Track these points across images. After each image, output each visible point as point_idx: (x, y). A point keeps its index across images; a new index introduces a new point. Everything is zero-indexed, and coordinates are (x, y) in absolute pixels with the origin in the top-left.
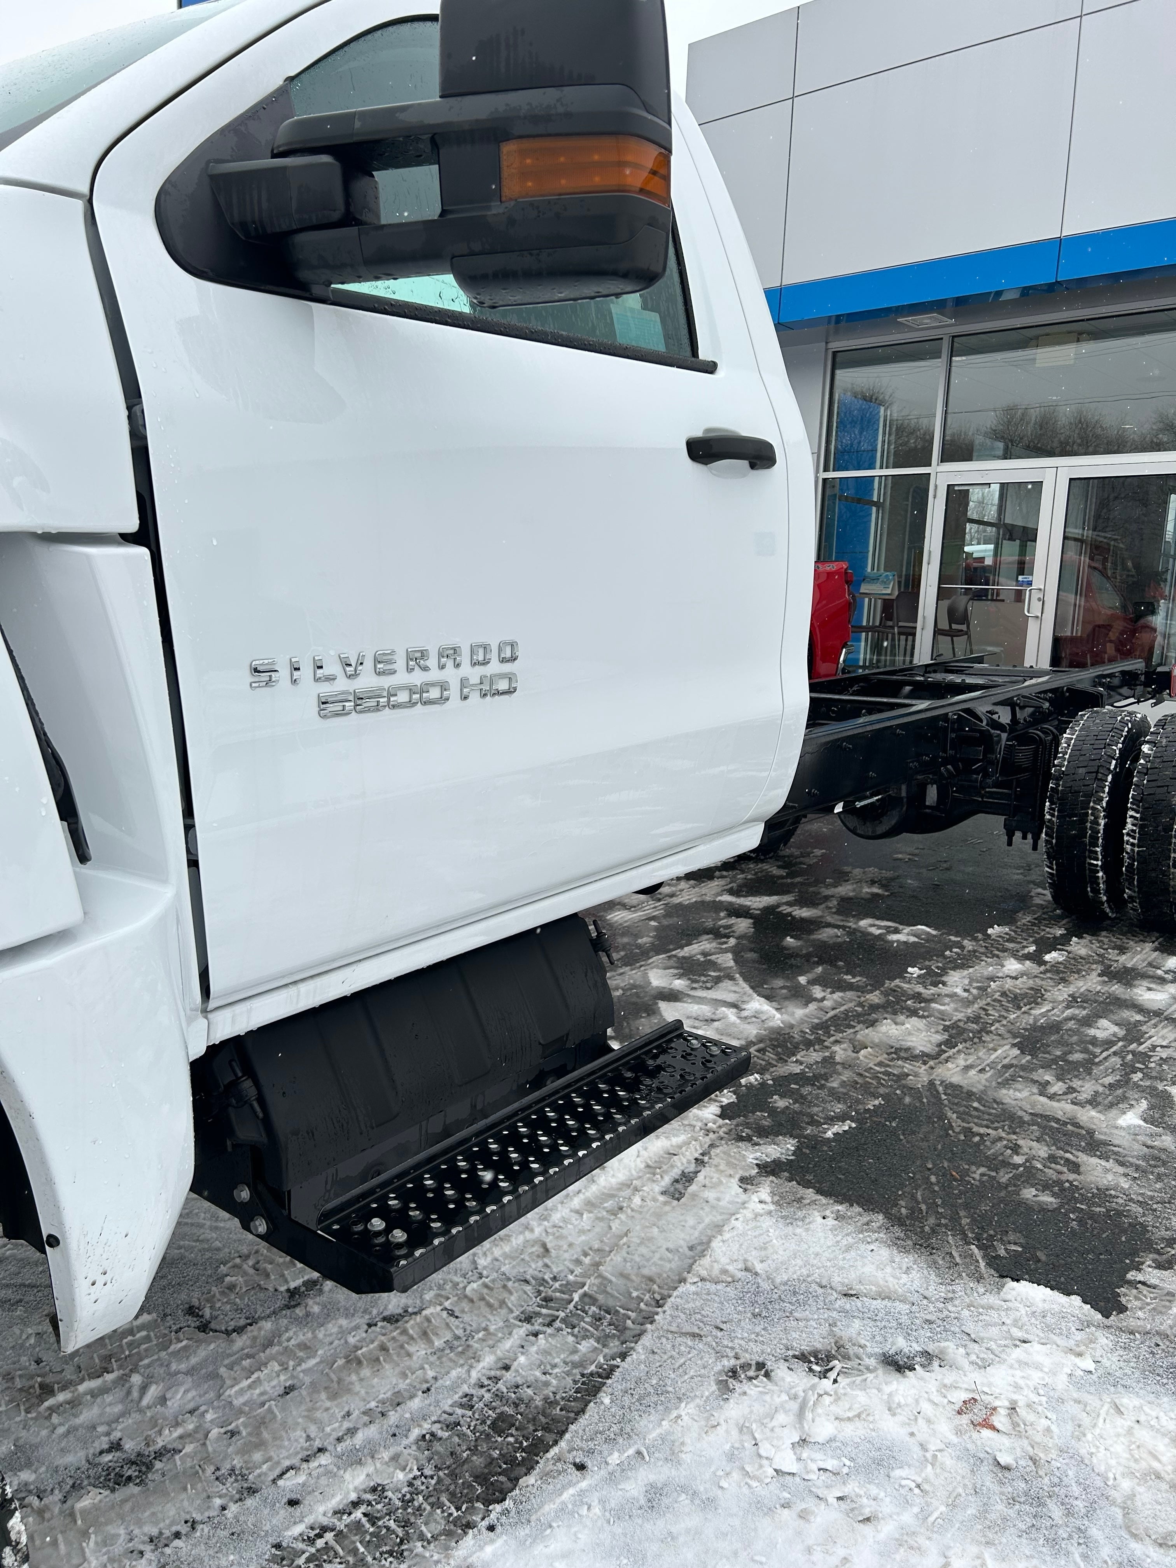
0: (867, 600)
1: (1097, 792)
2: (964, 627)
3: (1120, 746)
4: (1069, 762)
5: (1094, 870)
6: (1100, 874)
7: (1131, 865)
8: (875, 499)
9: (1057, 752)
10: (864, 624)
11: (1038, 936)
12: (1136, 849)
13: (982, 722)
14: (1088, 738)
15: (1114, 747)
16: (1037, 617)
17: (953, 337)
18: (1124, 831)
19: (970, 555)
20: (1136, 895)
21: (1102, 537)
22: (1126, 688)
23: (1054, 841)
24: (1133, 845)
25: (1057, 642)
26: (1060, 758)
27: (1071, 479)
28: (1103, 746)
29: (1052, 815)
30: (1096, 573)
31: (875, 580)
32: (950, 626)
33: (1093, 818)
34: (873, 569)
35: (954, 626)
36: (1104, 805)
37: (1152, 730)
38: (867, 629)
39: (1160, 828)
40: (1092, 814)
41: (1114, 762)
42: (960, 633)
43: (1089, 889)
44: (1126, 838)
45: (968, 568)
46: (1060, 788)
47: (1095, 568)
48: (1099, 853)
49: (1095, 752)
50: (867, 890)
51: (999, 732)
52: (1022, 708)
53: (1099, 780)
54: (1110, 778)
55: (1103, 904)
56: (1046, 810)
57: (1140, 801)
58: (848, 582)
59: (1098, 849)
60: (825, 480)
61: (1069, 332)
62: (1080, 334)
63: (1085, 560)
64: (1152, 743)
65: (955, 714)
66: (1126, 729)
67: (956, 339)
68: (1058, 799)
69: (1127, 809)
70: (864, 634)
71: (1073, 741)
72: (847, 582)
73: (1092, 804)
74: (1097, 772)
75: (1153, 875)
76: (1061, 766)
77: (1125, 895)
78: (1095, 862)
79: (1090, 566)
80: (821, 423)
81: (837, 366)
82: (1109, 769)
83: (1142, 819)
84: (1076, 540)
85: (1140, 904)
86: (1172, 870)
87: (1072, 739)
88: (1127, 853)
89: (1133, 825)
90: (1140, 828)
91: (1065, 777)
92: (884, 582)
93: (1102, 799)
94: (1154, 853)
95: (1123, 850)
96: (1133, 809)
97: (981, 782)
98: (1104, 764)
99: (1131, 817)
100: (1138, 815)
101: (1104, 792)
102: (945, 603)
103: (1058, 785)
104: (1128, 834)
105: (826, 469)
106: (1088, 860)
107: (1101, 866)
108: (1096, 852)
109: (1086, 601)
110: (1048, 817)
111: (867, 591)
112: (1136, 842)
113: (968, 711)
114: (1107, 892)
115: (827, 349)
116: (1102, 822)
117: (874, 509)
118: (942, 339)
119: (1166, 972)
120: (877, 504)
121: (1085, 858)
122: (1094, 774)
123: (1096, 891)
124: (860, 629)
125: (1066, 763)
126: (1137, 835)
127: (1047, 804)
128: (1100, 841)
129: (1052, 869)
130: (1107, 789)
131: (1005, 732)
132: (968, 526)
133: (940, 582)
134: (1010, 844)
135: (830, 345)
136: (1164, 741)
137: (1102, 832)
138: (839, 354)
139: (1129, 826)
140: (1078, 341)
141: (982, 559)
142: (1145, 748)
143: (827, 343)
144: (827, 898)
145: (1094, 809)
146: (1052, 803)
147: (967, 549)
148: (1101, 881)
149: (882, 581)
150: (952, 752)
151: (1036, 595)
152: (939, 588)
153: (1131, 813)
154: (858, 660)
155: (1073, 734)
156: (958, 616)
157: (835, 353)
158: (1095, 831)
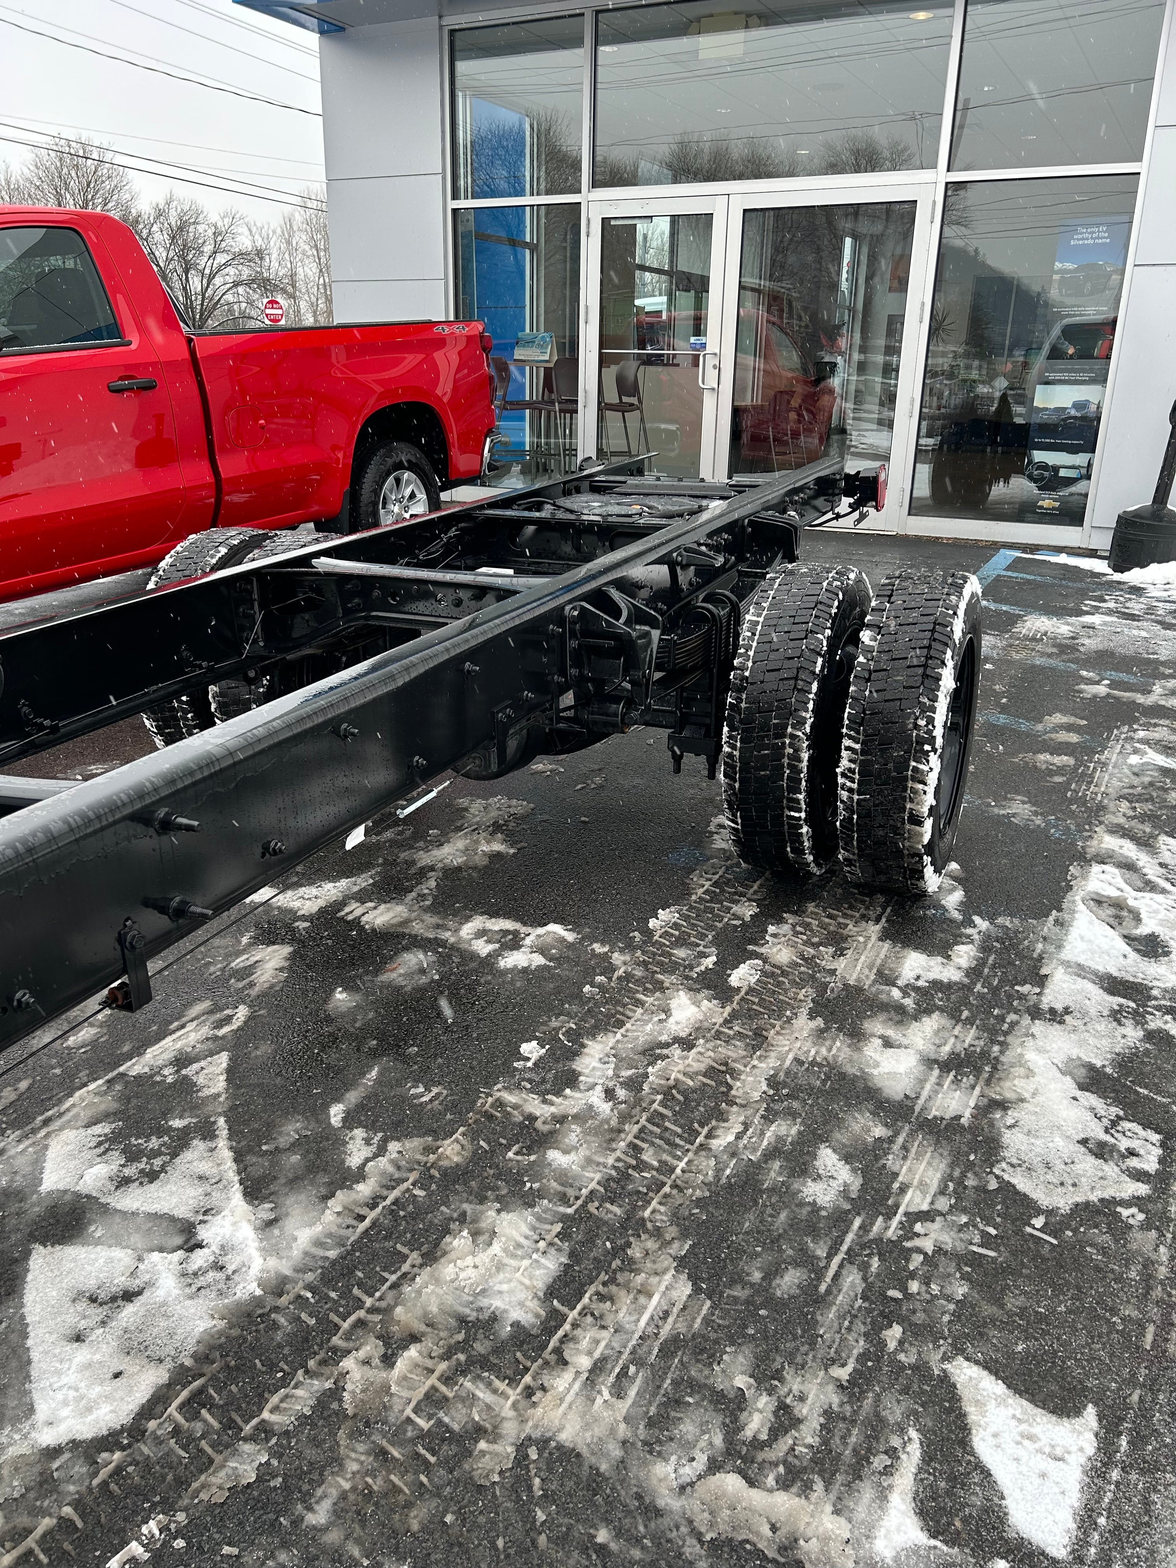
0: (527, 368)
1: (796, 710)
2: (634, 400)
3: (828, 632)
4: (754, 663)
5: (795, 824)
6: (805, 829)
7: (848, 821)
8: (528, 240)
9: (736, 646)
10: (527, 398)
11: (719, 925)
12: (856, 797)
13: (617, 614)
14: (781, 621)
15: (820, 636)
16: (713, 389)
17: (598, 12)
18: (838, 770)
19: (641, 309)
20: (855, 857)
21: (784, 286)
22: (822, 499)
23: (737, 785)
24: (851, 790)
25: (737, 412)
26: (741, 655)
27: (745, 211)
28: (803, 635)
29: (733, 747)
30: (775, 329)
31: (530, 343)
32: (620, 399)
33: (791, 751)
34: (532, 329)
35: (625, 399)
36: (808, 730)
37: (873, 603)
38: (530, 405)
39: (891, 766)
40: (791, 745)
41: (820, 661)
42: (631, 407)
43: (789, 849)
44: (840, 780)
45: (639, 325)
46: (743, 705)
47: (774, 324)
48: (803, 803)
49: (792, 644)
50: (484, 847)
51: (647, 628)
52: (684, 567)
53: (799, 690)
54: (815, 687)
55: (808, 865)
56: (724, 738)
57: (861, 724)
58: (486, 349)
59: (801, 797)
60: (455, 211)
61: (736, 13)
62: (749, 15)
63: (763, 313)
64: (878, 628)
65: (574, 608)
66: (836, 603)
67: (600, 15)
68: (741, 721)
69: (841, 736)
70: (528, 411)
71: (759, 628)
72: (484, 349)
73: (789, 730)
74: (796, 678)
75: (881, 833)
76: (743, 668)
77: (840, 856)
78: (797, 815)
79: (768, 321)
80: (443, 132)
81: (457, 54)
82: (814, 673)
83: (863, 752)
84: (753, 290)
85: (860, 868)
86: (908, 827)
87: (758, 622)
88: (842, 802)
89: (850, 761)
90: (860, 766)
91: (750, 687)
92: (541, 346)
93: (803, 722)
94: (881, 803)
95: (836, 796)
96: (850, 737)
97: (623, 715)
98: (805, 664)
99: (848, 748)
100: (857, 747)
101: (807, 711)
102: (611, 372)
103: (739, 700)
104: (843, 775)
105: (455, 197)
106: (787, 812)
107: (805, 820)
108: (798, 801)
109: (766, 362)
110: (726, 749)
111: (522, 358)
112: (855, 786)
114: (814, 849)
115: (441, 27)
116: (805, 756)
117: (528, 252)
118: (583, 14)
119: (905, 991)
121: (782, 809)
122: (792, 682)
124: (523, 404)
125: (750, 664)
126: (857, 776)
127: (726, 729)
128: (804, 783)
129: (737, 823)
130: (811, 706)
131: (657, 628)
132: (637, 272)
133: (601, 347)
134: (677, 770)
135: (446, 21)
136: (893, 623)
137: (805, 770)
138: (458, 34)
139: (844, 763)
140: (747, 27)
141: (658, 313)
142: (866, 636)
143: (440, 17)
144: (423, 873)
145: (793, 737)
146: (732, 728)
147: (637, 302)
148: (805, 839)
149: (539, 344)
150: (574, 672)
151: (711, 361)
152: (601, 354)
153: (846, 742)
154: (524, 444)
155: (759, 615)
156: (627, 387)
157: (452, 32)
158: (796, 770)
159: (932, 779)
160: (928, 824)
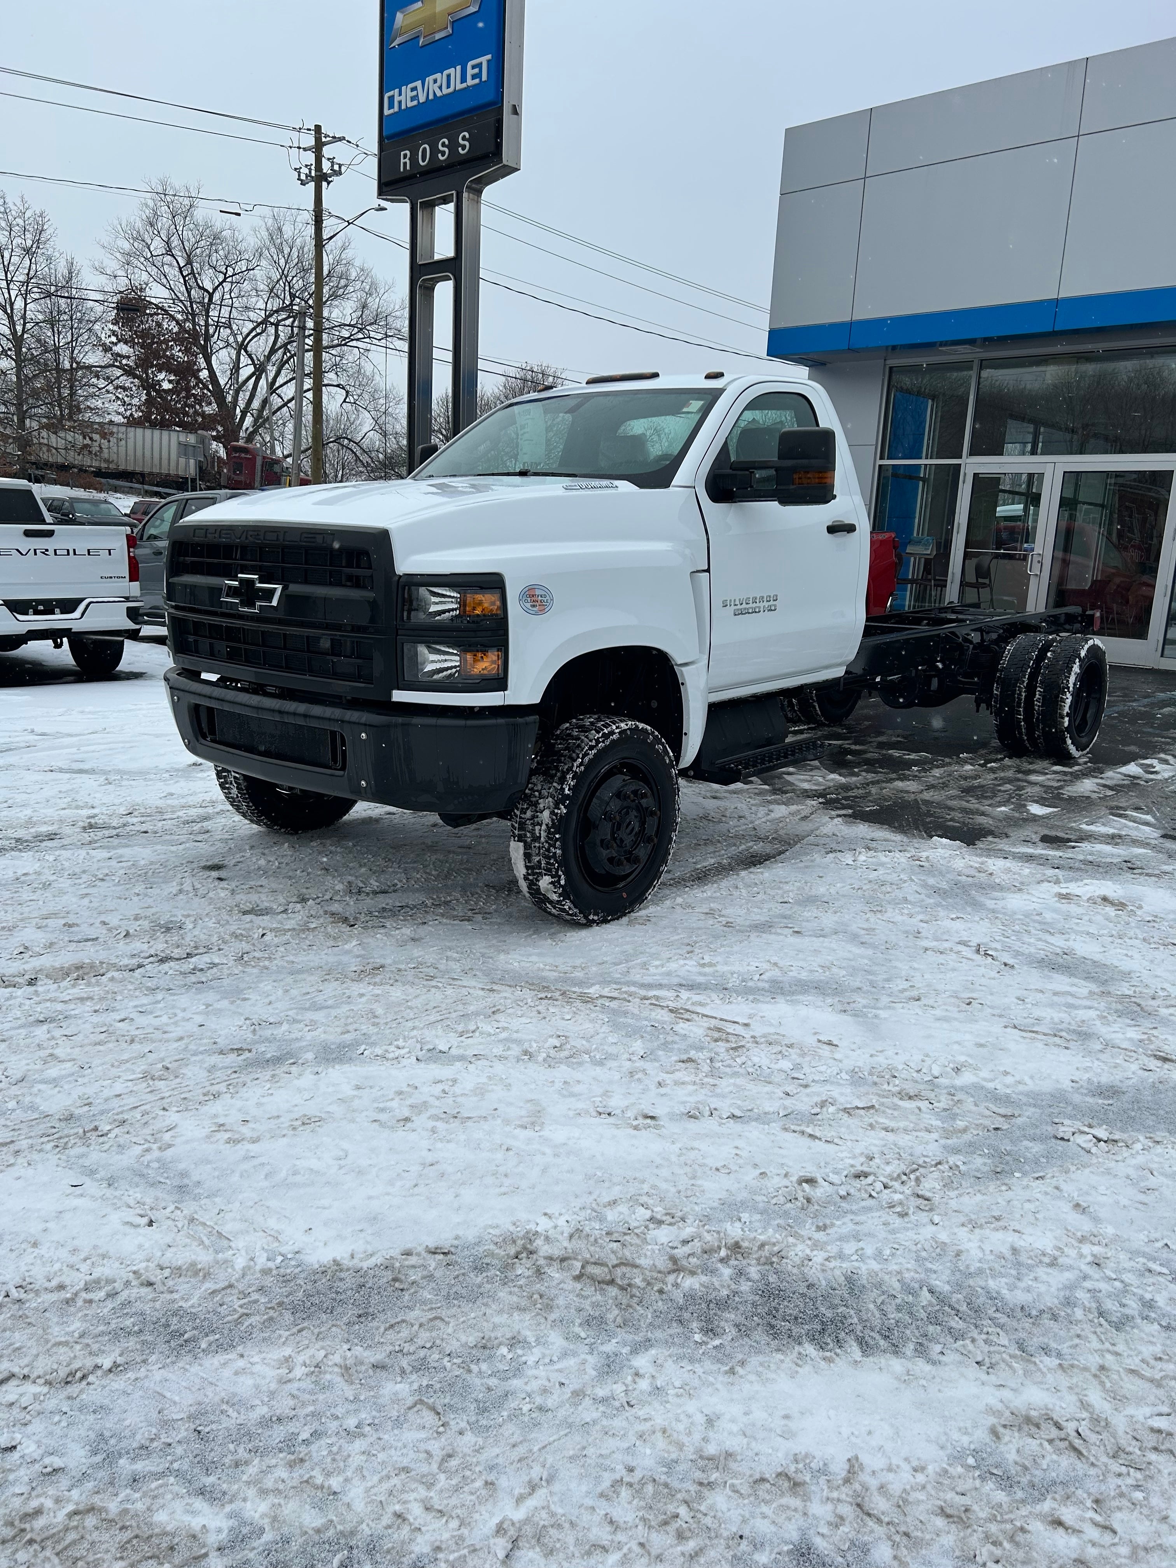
0: (912, 559)
1: (1021, 678)
2: (987, 581)
3: (1036, 653)
4: (1008, 662)
5: (1019, 721)
6: (1023, 724)
7: (1038, 718)
8: (922, 475)
9: (1002, 657)
10: (910, 577)
11: (986, 756)
12: (1041, 708)
13: (956, 639)
14: (1019, 649)
15: (1033, 654)
16: (1037, 575)
17: (982, 360)
18: (1035, 699)
20: (1041, 734)
23: (998, 706)
24: (1039, 706)
26: (1004, 660)
27: (1065, 472)
28: (1027, 654)
29: (998, 691)
31: (918, 542)
32: (977, 580)
33: (1019, 693)
34: (918, 535)
35: (980, 580)
36: (1025, 685)
37: (1054, 644)
38: (912, 582)
39: (1053, 697)
40: (1019, 690)
41: (1032, 661)
42: (984, 585)
43: (1016, 732)
44: (1036, 703)
48: (1022, 712)
49: (1022, 657)
50: (894, 739)
51: (969, 645)
52: (988, 633)
53: (1023, 671)
54: (1029, 670)
56: (995, 689)
57: (1044, 683)
58: (896, 547)
59: (1022, 710)
60: (880, 466)
64: (1053, 651)
65: (942, 634)
67: (983, 362)
68: (1001, 682)
69: (1037, 687)
70: (909, 585)
72: (894, 547)
73: (1019, 685)
74: (1023, 667)
76: (1003, 665)
77: (1035, 733)
78: (1020, 717)
80: (879, 423)
82: (1029, 665)
83: (1044, 692)
86: (1060, 720)
87: (1011, 649)
88: (1036, 711)
89: (1040, 695)
90: (1043, 697)
91: (1005, 671)
92: (925, 545)
93: (1024, 682)
95: (1034, 708)
96: (1040, 687)
98: (1027, 663)
99: (1039, 691)
100: (1042, 690)
101: (1025, 678)
102: (974, 561)
103: (1001, 675)
104: (1037, 700)
105: (882, 458)
106: (1016, 716)
107: (1023, 719)
108: (1020, 711)
110: (995, 693)
111: (912, 552)
112: (1041, 704)
113: (953, 633)
114: (1026, 731)
115: (885, 365)
116: (1024, 694)
117: (921, 483)
120: (924, 480)
121: (1014, 714)
122: (1021, 668)
123: (1021, 733)
124: (906, 581)
125: (1006, 662)
126: (1042, 701)
127: (995, 685)
128: (1023, 705)
129: (998, 722)
130: (1027, 677)
131: (972, 645)
133: (967, 546)
134: (978, 711)
135: (888, 362)
137: (1023, 700)
138: (894, 369)
139: (1037, 697)
142: (1049, 654)
143: (883, 361)
145: (1020, 687)
146: (997, 685)
148: (1023, 727)
151: (1036, 558)
152: (966, 552)
153: (1039, 689)
155: (1012, 647)
156: (982, 572)
157: (891, 368)
158: (1020, 699)
159: (1068, 701)
160: (1067, 719)
